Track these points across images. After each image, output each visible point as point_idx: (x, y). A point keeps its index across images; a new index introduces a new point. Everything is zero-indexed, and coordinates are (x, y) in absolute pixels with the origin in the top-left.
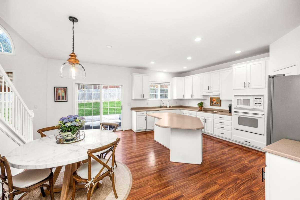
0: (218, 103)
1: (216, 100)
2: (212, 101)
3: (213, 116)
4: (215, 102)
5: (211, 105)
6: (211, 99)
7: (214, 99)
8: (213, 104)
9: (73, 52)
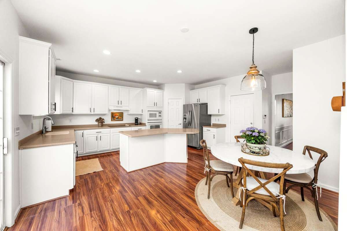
0: (121, 118)
1: (118, 115)
2: (113, 116)
3: (110, 131)
4: (117, 117)
5: (112, 120)
6: (112, 114)
7: (117, 114)
8: (115, 119)
9: (253, 63)
